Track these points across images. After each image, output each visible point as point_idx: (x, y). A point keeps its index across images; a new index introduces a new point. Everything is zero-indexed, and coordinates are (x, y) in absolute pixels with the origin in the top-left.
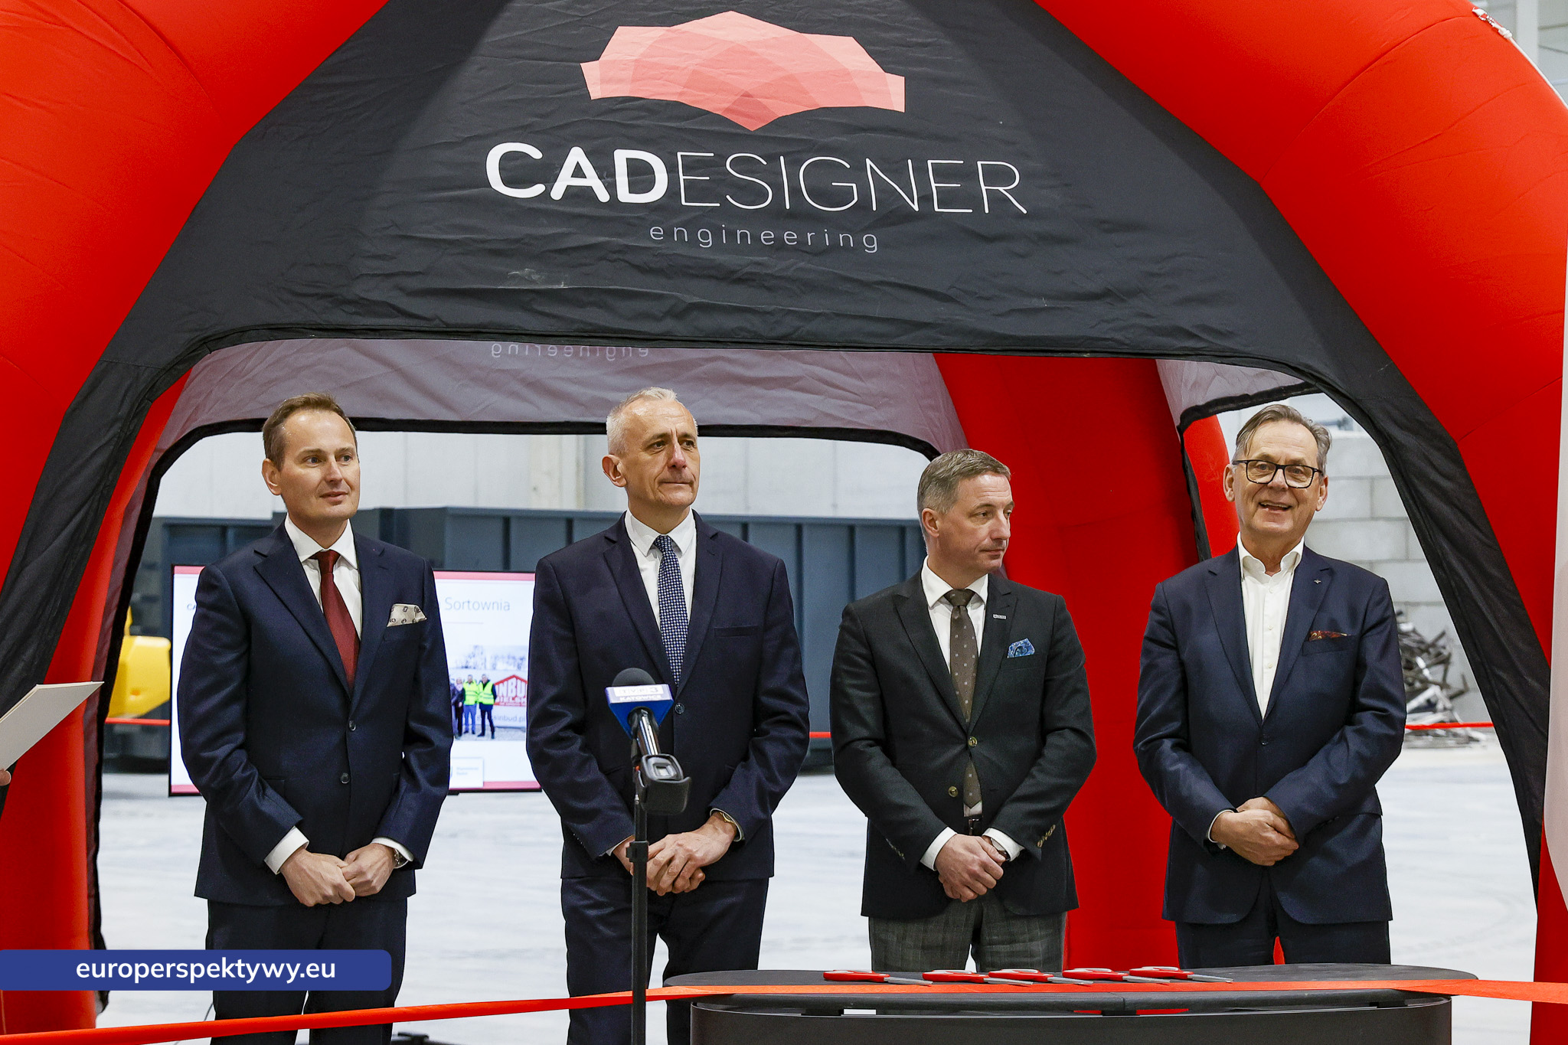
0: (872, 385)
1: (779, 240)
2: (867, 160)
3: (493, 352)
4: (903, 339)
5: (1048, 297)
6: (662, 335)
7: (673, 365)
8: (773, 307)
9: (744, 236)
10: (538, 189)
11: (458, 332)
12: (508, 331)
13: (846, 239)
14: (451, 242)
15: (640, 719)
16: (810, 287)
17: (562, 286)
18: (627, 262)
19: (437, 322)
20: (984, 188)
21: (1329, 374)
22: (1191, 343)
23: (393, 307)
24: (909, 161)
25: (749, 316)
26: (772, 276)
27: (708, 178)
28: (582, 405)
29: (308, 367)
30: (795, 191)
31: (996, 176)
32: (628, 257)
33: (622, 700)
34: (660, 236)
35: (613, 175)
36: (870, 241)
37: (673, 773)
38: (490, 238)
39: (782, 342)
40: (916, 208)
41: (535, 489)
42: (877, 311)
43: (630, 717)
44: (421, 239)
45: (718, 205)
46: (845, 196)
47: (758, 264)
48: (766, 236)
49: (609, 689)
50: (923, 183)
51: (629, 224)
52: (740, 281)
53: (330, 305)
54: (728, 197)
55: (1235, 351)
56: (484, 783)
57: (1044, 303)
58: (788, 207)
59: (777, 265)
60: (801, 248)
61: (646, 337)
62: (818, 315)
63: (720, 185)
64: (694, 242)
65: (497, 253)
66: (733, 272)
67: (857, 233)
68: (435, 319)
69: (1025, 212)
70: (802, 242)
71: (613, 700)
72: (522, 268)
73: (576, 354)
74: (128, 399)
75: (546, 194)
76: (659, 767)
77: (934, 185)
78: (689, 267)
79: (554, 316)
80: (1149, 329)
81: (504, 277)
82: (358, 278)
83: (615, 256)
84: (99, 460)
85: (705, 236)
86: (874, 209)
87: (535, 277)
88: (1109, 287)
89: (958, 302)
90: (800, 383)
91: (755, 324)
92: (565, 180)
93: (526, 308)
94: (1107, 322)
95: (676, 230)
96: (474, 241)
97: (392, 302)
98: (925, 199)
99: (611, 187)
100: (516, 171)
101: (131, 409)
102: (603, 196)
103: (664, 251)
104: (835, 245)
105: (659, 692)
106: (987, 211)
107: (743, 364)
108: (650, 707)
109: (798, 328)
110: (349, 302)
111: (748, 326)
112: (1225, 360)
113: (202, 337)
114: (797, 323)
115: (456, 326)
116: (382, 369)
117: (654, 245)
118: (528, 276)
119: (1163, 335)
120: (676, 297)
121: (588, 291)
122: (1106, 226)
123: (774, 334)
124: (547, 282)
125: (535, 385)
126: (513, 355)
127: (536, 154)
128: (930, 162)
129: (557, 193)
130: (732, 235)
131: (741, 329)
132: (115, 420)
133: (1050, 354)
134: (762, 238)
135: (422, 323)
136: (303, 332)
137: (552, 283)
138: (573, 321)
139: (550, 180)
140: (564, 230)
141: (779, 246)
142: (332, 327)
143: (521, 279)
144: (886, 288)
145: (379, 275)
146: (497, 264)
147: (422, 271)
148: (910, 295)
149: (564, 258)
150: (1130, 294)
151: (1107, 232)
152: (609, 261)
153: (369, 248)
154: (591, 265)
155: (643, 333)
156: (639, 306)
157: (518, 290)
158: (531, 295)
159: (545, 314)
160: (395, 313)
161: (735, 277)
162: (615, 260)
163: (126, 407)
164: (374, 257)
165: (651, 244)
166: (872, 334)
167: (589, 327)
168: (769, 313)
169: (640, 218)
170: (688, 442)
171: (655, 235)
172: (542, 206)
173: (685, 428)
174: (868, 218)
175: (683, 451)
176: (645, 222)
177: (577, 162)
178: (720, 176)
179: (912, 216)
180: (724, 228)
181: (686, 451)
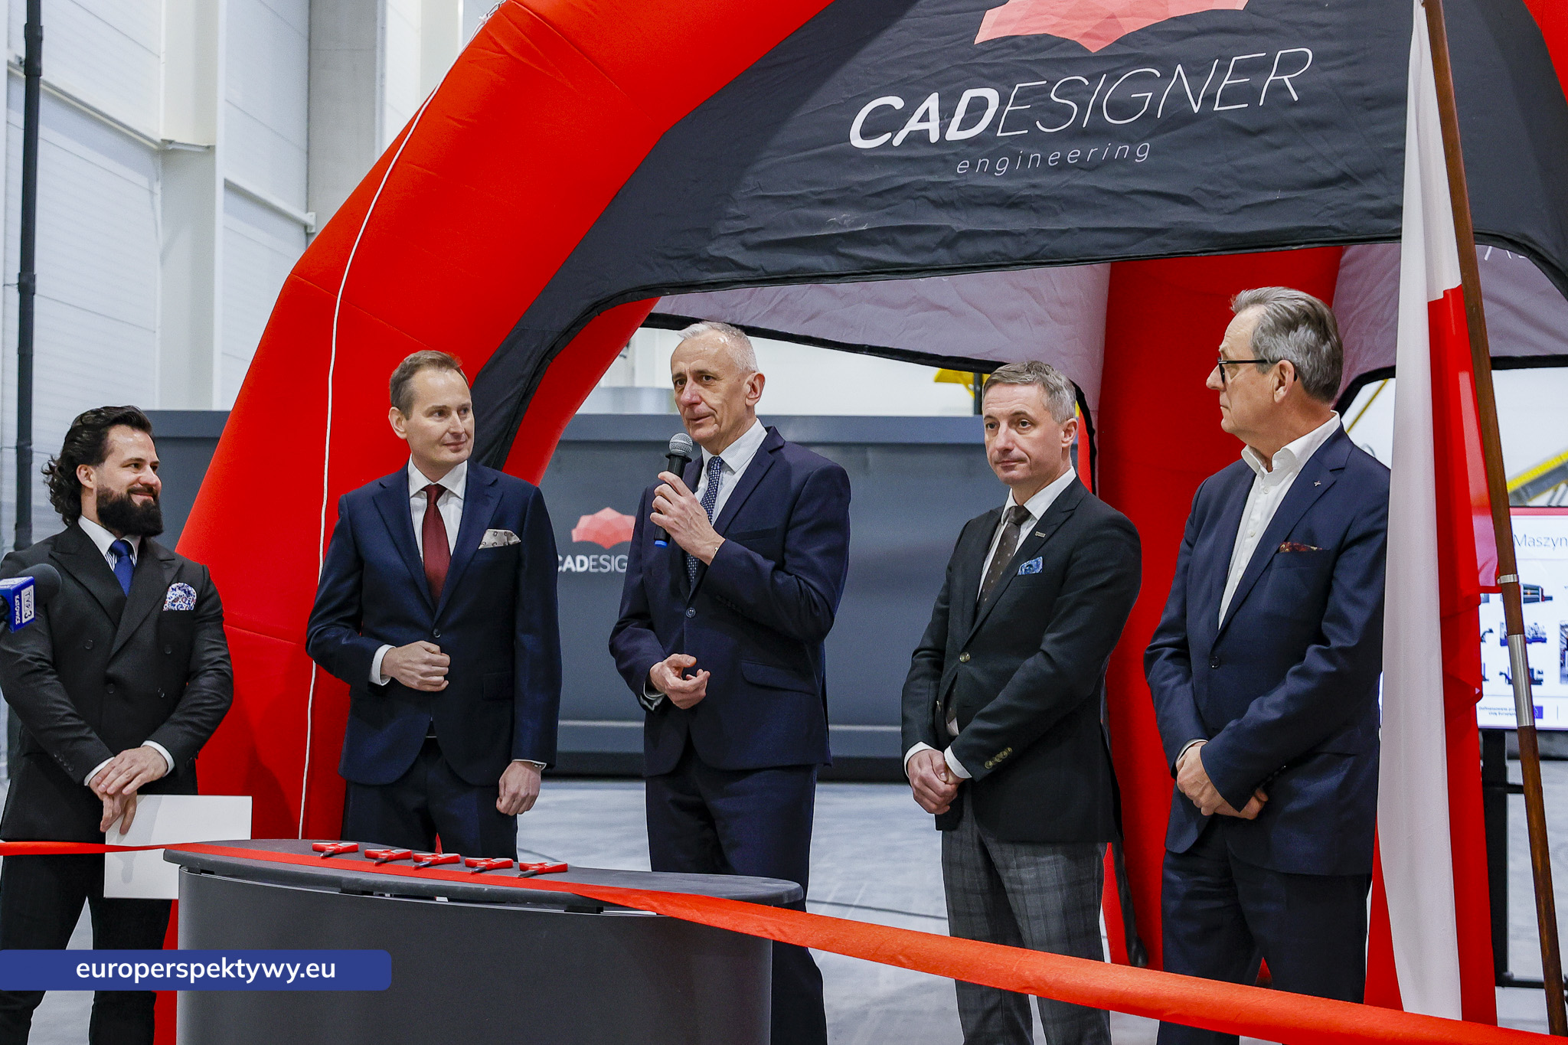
1: (1063, 159)
5: (1286, 188)
6: (930, 265)
8: (1028, 229)
9: (1035, 159)
11: (774, 279)
12: (810, 275)
13: (1123, 151)
14: (791, 196)
16: (1068, 203)
17: (864, 228)
19: (761, 272)
23: (732, 261)
25: (1006, 239)
26: (1043, 197)
27: (1029, 106)
32: (927, 194)
34: (964, 169)
38: (827, 189)
40: (1196, 109)
44: (774, 197)
47: (1034, 186)
51: (945, 161)
52: (1013, 205)
53: (689, 265)
54: (1038, 123)
57: (1278, 195)
59: (1051, 185)
61: (915, 268)
62: (1063, 232)
64: (992, 170)
65: (827, 203)
66: (1009, 197)
68: (759, 270)
69: (1296, 98)
70: (1082, 159)
72: (839, 214)
74: (532, 359)
78: (974, 197)
79: (851, 257)
80: (1372, 212)
81: (823, 224)
82: (716, 238)
83: (923, 193)
87: (848, 221)
88: (1346, 169)
89: (1200, 206)
91: (1009, 247)
92: (913, 125)
93: (831, 251)
94: (1330, 209)
96: (813, 193)
97: (733, 257)
98: (1209, 99)
99: (944, 128)
101: (534, 368)
102: (934, 137)
103: (962, 184)
109: (1045, 246)
110: (705, 261)
111: (1003, 250)
113: (593, 303)
114: (1043, 242)
115: (773, 274)
117: (956, 179)
118: (844, 219)
119: (1381, 217)
120: (950, 227)
121: (882, 230)
122: (1370, 103)
123: (1023, 254)
124: (852, 225)
127: (897, 103)
130: (1025, 159)
131: (995, 252)
132: (521, 378)
133: (1258, 250)
135: (751, 274)
137: (858, 225)
138: (864, 260)
140: (889, 174)
142: (685, 284)
143: (836, 224)
144: (1139, 197)
145: (731, 234)
146: (822, 212)
147: (762, 225)
148: (1155, 202)
149: (876, 201)
150: (1368, 175)
151: (1370, 109)
152: (914, 199)
153: (733, 210)
154: (897, 204)
155: (911, 265)
156: (918, 239)
157: (828, 235)
158: (840, 239)
159: (844, 255)
160: (733, 266)
161: (1010, 202)
162: (918, 198)
163: (530, 368)
164: (737, 217)
165: (953, 178)
166: (1106, 246)
167: (873, 264)
168: (1023, 234)
169: (955, 154)
170: (708, 378)
171: (960, 169)
172: (882, 153)
173: (700, 364)
174: (1151, 126)
175: (701, 388)
176: (960, 157)
177: (928, 109)
178: (1040, 103)
179: (1193, 118)
180: (1020, 154)
181: (705, 386)
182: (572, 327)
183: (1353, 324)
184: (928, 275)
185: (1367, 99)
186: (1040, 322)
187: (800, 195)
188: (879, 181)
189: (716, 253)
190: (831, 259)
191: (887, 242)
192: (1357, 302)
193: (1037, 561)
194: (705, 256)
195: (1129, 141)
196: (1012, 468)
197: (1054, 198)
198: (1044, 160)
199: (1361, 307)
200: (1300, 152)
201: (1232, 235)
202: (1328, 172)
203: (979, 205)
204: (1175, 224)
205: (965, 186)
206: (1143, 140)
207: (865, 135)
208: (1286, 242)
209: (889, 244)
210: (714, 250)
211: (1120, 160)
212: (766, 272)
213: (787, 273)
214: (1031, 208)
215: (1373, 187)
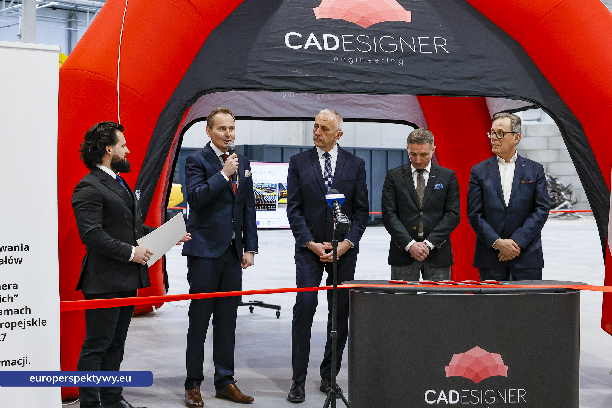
0: (398, 106)
1: (373, 61)
2: (400, 37)
3: (283, 96)
4: (411, 92)
5: (455, 79)
6: (337, 90)
7: (337, 100)
8: (371, 82)
9: (362, 60)
10: (301, 46)
12: (291, 89)
13: (394, 61)
14: (273, 62)
15: (335, 204)
16: (382, 75)
17: (307, 76)
18: (326, 68)
19: (270, 86)
20: (435, 45)
21: (541, 101)
22: (499, 93)
24: (413, 37)
25: (364, 84)
26: (372, 73)
27: (352, 43)
28: (310, 112)
29: (227, 101)
30: (378, 47)
31: (439, 42)
32: (327, 67)
33: (330, 198)
34: (337, 60)
35: (323, 42)
36: (401, 62)
37: (346, 220)
38: (285, 61)
39: (374, 92)
40: (415, 52)
41: (290, 139)
42: (403, 83)
43: (332, 203)
44: (266, 61)
45: (355, 51)
46: (393, 48)
47: (367, 69)
48: (369, 60)
49: (326, 195)
50: (417, 44)
51: (328, 57)
52: (361, 74)
53: (238, 81)
54: (358, 48)
55: (513, 95)
56: (280, 226)
57: (454, 80)
58: (376, 51)
59: (373, 69)
60: (380, 64)
62: (385, 84)
63: (355, 45)
64: (347, 62)
65: (288, 66)
66: (360, 71)
67: (397, 59)
68: (269, 86)
69: (448, 53)
70: (380, 62)
71: (327, 198)
72: (295, 70)
73: (308, 97)
74: (178, 109)
75: (303, 48)
76: (342, 218)
77: (420, 45)
78: (345, 70)
79: (306, 85)
81: (290, 73)
82: (246, 73)
83: (324, 66)
84: (170, 128)
85: (351, 60)
86: (402, 52)
87: (299, 73)
88: (474, 75)
89: (427, 80)
90: (376, 106)
92: (308, 43)
93: (297, 82)
94: (473, 86)
95: (342, 58)
96: (281, 62)
97: (257, 81)
98: (417, 49)
99: (322, 46)
100: (294, 41)
101: (180, 112)
102: (320, 48)
103: (339, 65)
104: (390, 63)
105: (341, 196)
106: (436, 52)
107: (358, 100)
108: (338, 200)
109: (379, 88)
110: (244, 80)
111: (364, 88)
112: (509, 98)
113: (200, 91)
114: (378, 87)
115: (275, 88)
116: (250, 102)
117: (335, 63)
118: (297, 73)
119: (490, 90)
120: (342, 79)
121: (315, 77)
122: (473, 57)
123: (371, 90)
124: (302, 75)
125: (295, 106)
126: (289, 97)
127: (300, 35)
128: (419, 38)
129: (306, 47)
130: (359, 60)
131: (361, 88)
132: (175, 116)
133: (455, 96)
134: (368, 61)
135: (266, 87)
136: (230, 89)
137: (304, 75)
138: (311, 86)
139: (304, 43)
140: (308, 58)
141: (373, 63)
142: (239, 88)
143: (295, 73)
144: (406, 76)
145: (253, 72)
146: (288, 69)
147: (266, 71)
148: (413, 78)
149: (308, 67)
151: (473, 58)
152: (322, 68)
153: (250, 64)
154: (317, 69)
155: (330, 89)
156: (331, 81)
158: (298, 78)
159: (302, 84)
160: (258, 83)
161: (359, 73)
163: (178, 112)
164: (251, 67)
166: (401, 90)
167: (315, 88)
168: (370, 83)
170: (324, 129)
171: (335, 60)
172: (302, 51)
173: (325, 124)
174: (400, 54)
175: (322, 131)
176: (333, 56)
177: (312, 38)
178: (355, 42)
179: (414, 54)
180: (356, 58)
182: (193, 99)
184: (338, 93)
185: (472, 56)
188: (306, 60)
189: (249, 78)
191: (317, 81)
197: (376, 73)
200: (455, 68)
201: (444, 91)
202: (469, 76)
203: (349, 73)
208: (461, 94)
209: (319, 82)
211: (394, 64)
212: (272, 87)
213: (282, 88)
214: (369, 75)
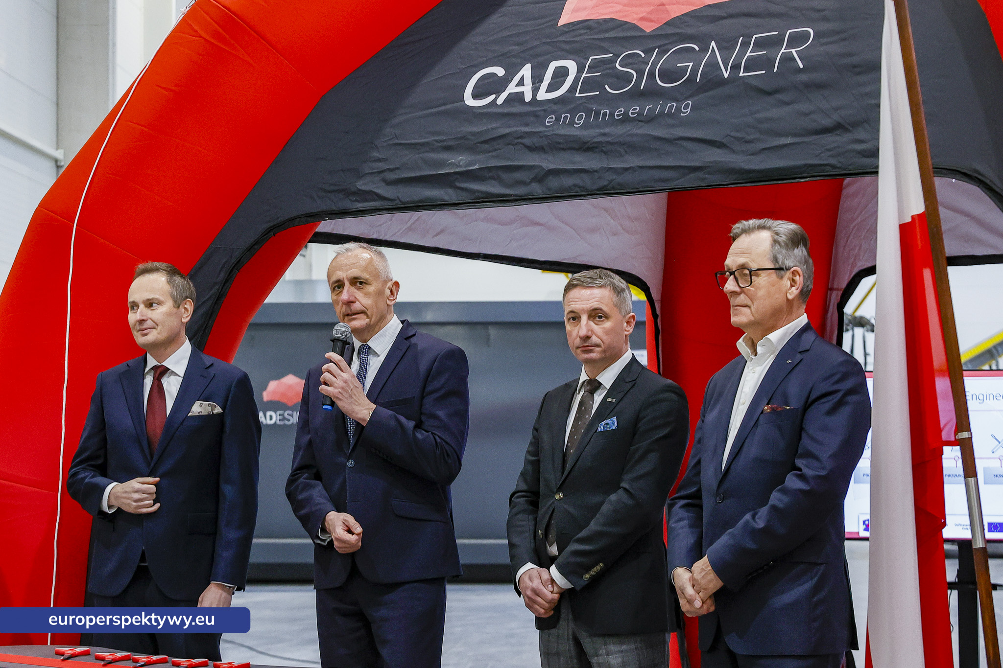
1: (626, 114)
2: (713, 42)
5: (795, 135)
8: (599, 167)
9: (605, 114)
11: (407, 207)
12: (436, 203)
13: (671, 107)
16: (632, 147)
17: (475, 168)
19: (397, 202)
20: (782, 52)
23: (376, 193)
24: (741, 39)
25: (584, 175)
26: (611, 143)
27: (600, 74)
30: (651, 74)
31: (796, 40)
32: (524, 141)
34: (551, 122)
35: (541, 81)
36: (687, 106)
38: (447, 138)
39: (599, 192)
40: (726, 75)
44: (407, 144)
45: (598, 93)
46: (681, 74)
47: (604, 135)
48: (619, 112)
50: (741, 55)
51: (537, 116)
52: (590, 149)
53: (342, 197)
54: (606, 86)
57: (789, 140)
58: (641, 88)
60: (641, 119)
61: (515, 198)
62: (626, 169)
63: (605, 78)
64: (572, 123)
65: (448, 148)
66: (586, 143)
67: (680, 102)
69: (801, 66)
70: (640, 114)
72: (457, 157)
74: (224, 270)
75: (494, 101)
77: (747, 55)
78: (559, 143)
79: (466, 190)
80: (860, 153)
81: (445, 165)
82: (363, 176)
83: (520, 140)
86: (698, 81)
87: (463, 162)
88: (840, 120)
89: (728, 147)
91: (586, 181)
92: (512, 88)
93: (451, 185)
94: (829, 150)
95: (563, 116)
96: (437, 141)
97: (376, 191)
98: (736, 67)
99: (535, 90)
100: (483, 87)
101: (225, 276)
102: (528, 98)
103: (548, 133)
106: (776, 70)
109: (611, 181)
110: (354, 193)
111: (581, 184)
113: (270, 227)
115: (407, 203)
117: (544, 129)
118: (461, 161)
119: (867, 157)
120: (541, 166)
121: (489, 169)
122: (857, 70)
124: (466, 166)
127: (500, 71)
128: (754, 37)
129: (500, 101)
130: (597, 114)
131: (575, 185)
132: (216, 284)
134: (616, 114)
135: (389, 203)
137: (471, 165)
138: (478, 191)
139: (500, 91)
140: (494, 126)
141: (624, 118)
142: (340, 211)
143: (454, 164)
144: (684, 143)
145: (375, 173)
146: (443, 156)
147: (398, 166)
149: (486, 146)
150: (856, 124)
151: (859, 74)
152: (513, 145)
153: (376, 154)
154: (500, 149)
155: (514, 195)
156: (518, 175)
157: (449, 173)
158: (458, 176)
159: (462, 189)
160: (376, 198)
161: (585, 147)
162: (516, 144)
163: (222, 276)
164: (379, 160)
165: (542, 129)
166: (660, 180)
167: (482, 196)
168: (596, 171)
169: (545, 110)
170: (361, 283)
171: (548, 122)
172: (489, 110)
173: (355, 272)
174: (692, 88)
175: (356, 291)
176: (547, 113)
177: (523, 75)
178: (609, 71)
179: (723, 82)
180: (594, 110)
181: (358, 289)
182: (254, 245)
183: (854, 232)
184: (525, 203)
185: (855, 67)
186: (615, 234)
187: (427, 143)
188: (487, 131)
189: (363, 188)
190: (450, 191)
191: (492, 178)
192: (856, 215)
193: (612, 420)
194: (353, 189)
195: (677, 100)
196: (591, 351)
197: (621, 144)
198: (612, 115)
199: (859, 220)
200: (804, 107)
201: (754, 171)
202: (826, 122)
203: (563, 149)
204: (712, 162)
205: (552, 135)
206: (687, 99)
207: (476, 96)
208: (794, 176)
209: (494, 179)
210: (361, 185)
211: (670, 115)
212: (400, 201)
213: (417, 202)
214: (602, 151)
215: (860, 133)
